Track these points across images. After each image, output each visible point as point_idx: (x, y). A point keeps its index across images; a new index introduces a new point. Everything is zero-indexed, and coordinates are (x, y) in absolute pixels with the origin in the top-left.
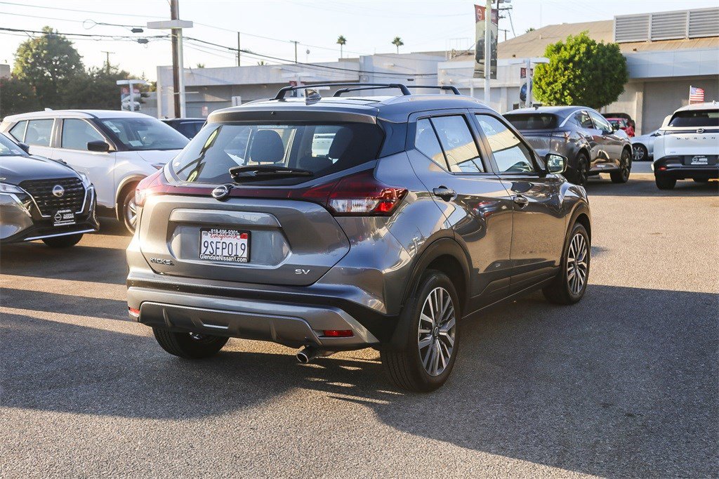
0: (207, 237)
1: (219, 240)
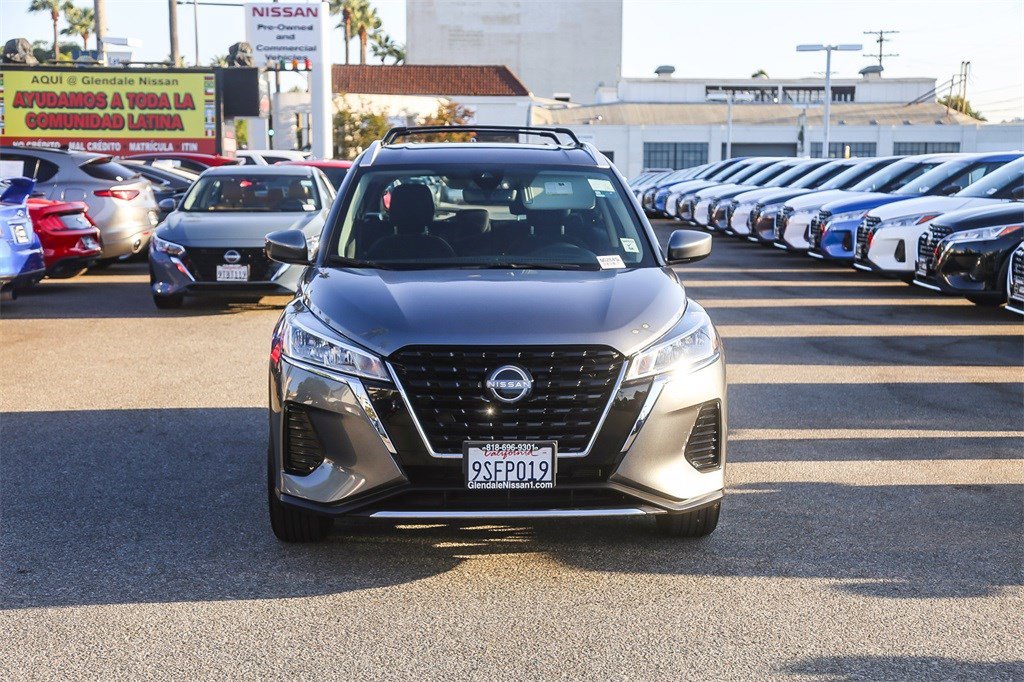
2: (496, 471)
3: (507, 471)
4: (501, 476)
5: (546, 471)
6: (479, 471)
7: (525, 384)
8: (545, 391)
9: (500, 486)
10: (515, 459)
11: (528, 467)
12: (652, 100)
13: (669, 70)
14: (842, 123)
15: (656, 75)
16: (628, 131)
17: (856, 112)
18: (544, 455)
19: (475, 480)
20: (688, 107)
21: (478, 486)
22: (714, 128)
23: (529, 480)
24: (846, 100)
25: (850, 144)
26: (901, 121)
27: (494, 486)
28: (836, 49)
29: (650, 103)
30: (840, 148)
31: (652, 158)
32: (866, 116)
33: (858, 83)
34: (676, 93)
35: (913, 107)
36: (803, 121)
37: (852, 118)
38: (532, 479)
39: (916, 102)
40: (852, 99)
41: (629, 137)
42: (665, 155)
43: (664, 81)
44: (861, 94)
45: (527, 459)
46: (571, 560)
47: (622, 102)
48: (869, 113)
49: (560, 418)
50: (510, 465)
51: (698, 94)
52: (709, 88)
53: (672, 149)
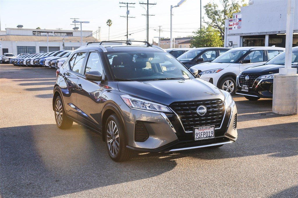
2: (201, 135)
3: (204, 135)
4: (202, 136)
5: (212, 134)
6: (197, 135)
7: (205, 110)
8: (210, 112)
9: (202, 139)
10: (205, 131)
11: (209, 133)
12: (17, 34)
13: (21, 26)
14: (71, 42)
15: (17, 28)
16: (12, 43)
17: (73, 39)
18: (212, 129)
19: (197, 138)
20: (28, 36)
21: (197, 140)
22: (37, 42)
23: (209, 137)
24: (70, 36)
25: (73, 47)
26: (85, 41)
27: (201, 139)
28: (83, 22)
29: (17, 35)
30: (71, 48)
31: (20, 50)
32: (77, 40)
33: (73, 31)
34: (24, 33)
35: (88, 38)
36: (64, 41)
37: (73, 40)
38: (209, 136)
39: (88, 37)
40: (72, 36)
41: (12, 45)
42: (23, 50)
43: (21, 29)
44: (74, 34)
45: (208, 131)
46: (201, 157)
47: (8, 35)
48: (77, 39)
49: (209, 119)
50: (204, 133)
51: (31, 33)
52: (33, 32)
53: (25, 48)
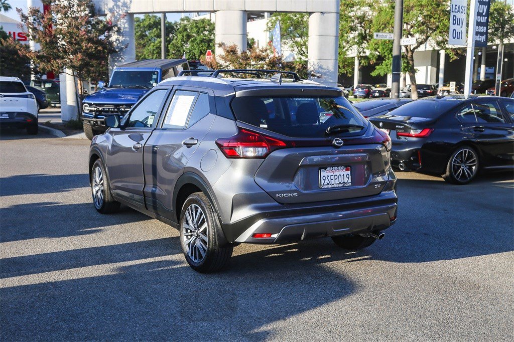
0: (324, 173)
1: (332, 174)
